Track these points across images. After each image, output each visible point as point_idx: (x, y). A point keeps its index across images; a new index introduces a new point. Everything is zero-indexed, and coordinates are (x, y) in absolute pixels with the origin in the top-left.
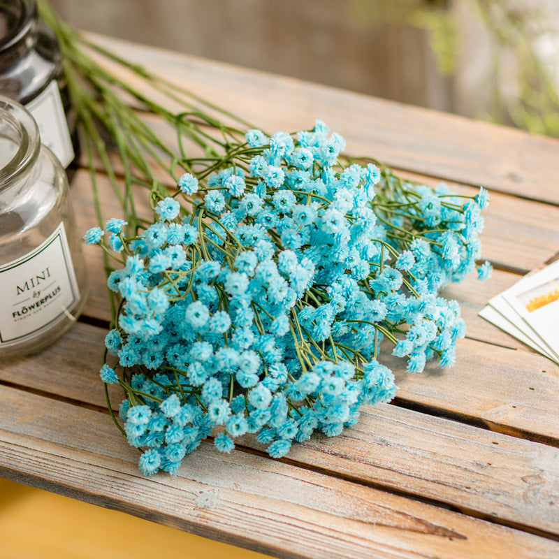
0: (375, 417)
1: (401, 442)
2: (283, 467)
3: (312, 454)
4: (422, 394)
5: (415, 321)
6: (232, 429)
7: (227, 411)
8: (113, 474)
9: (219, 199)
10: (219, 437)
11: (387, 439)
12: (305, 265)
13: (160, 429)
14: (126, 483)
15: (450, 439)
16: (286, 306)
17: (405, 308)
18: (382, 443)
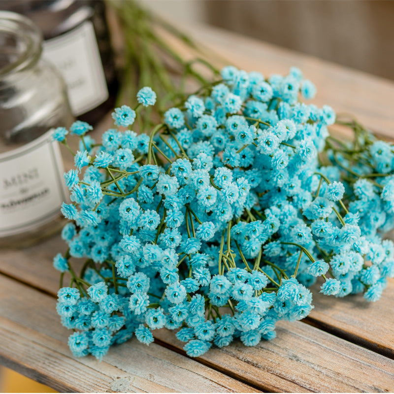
0: (295, 336)
1: (311, 360)
2: (198, 366)
3: (227, 359)
4: (344, 321)
5: (341, 250)
6: (150, 321)
7: (145, 303)
8: (50, 352)
9: (178, 116)
10: (140, 328)
11: (299, 355)
12: (239, 183)
13: (88, 313)
14: (57, 361)
15: (356, 364)
16: (220, 217)
17: (330, 235)
18: (295, 358)
